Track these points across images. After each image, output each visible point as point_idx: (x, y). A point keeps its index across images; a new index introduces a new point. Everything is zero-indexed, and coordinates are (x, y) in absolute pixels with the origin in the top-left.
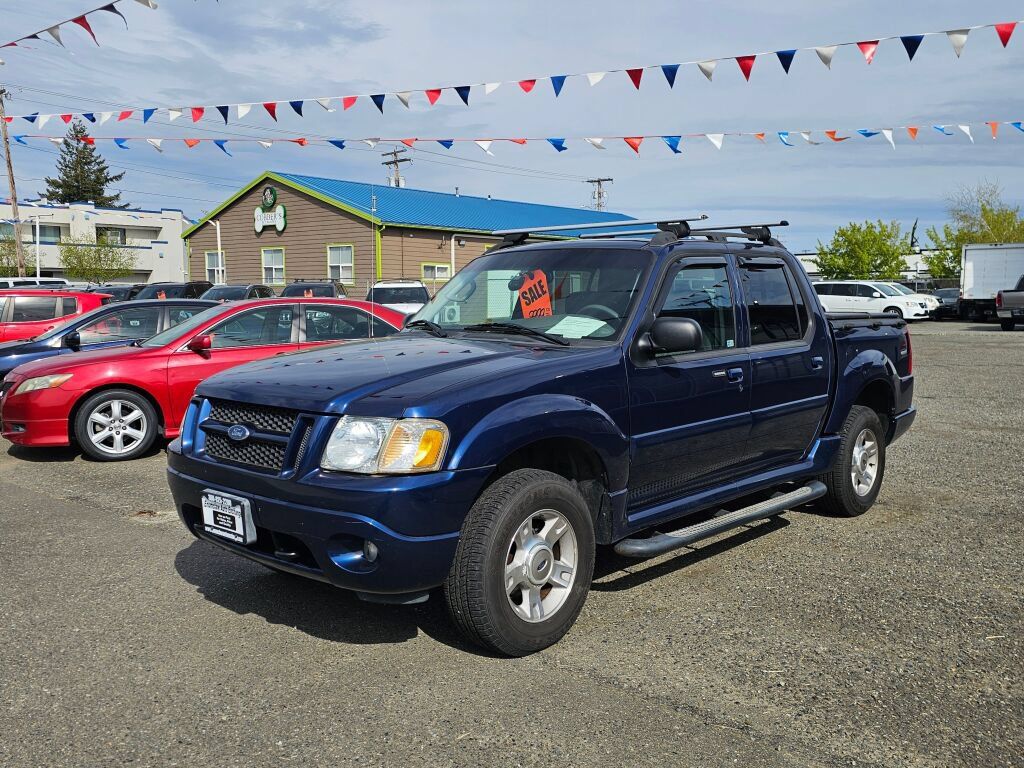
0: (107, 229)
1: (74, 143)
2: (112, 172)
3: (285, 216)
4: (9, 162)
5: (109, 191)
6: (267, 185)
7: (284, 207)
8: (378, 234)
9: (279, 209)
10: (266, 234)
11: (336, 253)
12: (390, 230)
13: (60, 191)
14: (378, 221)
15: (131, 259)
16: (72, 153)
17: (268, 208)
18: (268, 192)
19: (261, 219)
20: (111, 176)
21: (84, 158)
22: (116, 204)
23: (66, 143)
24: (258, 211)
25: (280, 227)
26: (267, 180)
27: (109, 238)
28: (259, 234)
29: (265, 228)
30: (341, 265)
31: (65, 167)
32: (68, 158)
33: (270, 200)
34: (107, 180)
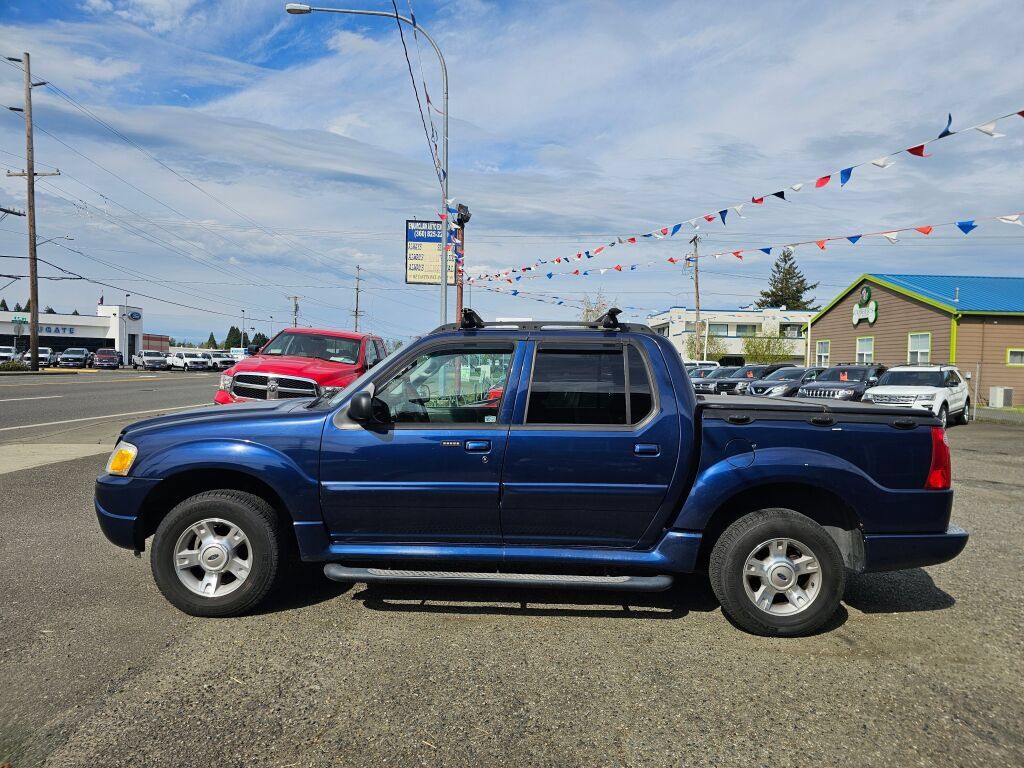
0: (789, 325)
1: (782, 264)
2: (809, 283)
3: (876, 310)
4: (697, 284)
5: (806, 297)
6: (865, 285)
7: (876, 303)
8: (954, 322)
9: (872, 305)
10: (863, 326)
11: (916, 340)
12: (967, 318)
13: (769, 299)
14: (953, 311)
15: (793, 347)
16: (780, 272)
17: (864, 304)
18: (865, 291)
19: (858, 313)
20: (809, 286)
21: (790, 273)
22: (810, 306)
23: (777, 266)
24: (856, 306)
25: (871, 320)
26: (864, 281)
27: (789, 332)
28: (856, 326)
29: (860, 321)
30: (919, 351)
31: (775, 282)
32: (777, 275)
33: (865, 298)
34: (805, 289)
